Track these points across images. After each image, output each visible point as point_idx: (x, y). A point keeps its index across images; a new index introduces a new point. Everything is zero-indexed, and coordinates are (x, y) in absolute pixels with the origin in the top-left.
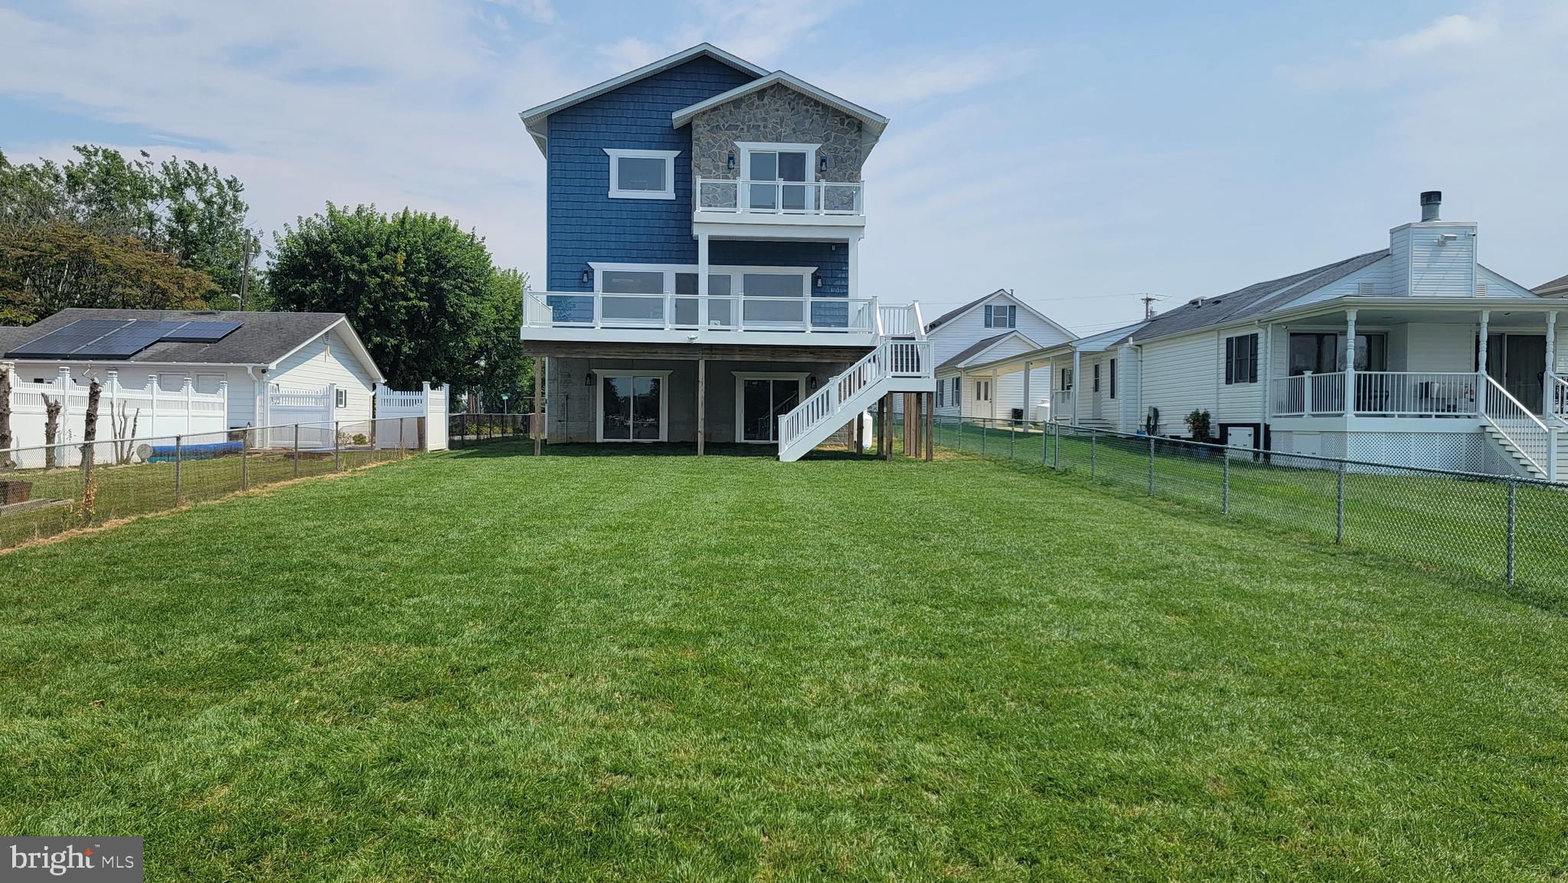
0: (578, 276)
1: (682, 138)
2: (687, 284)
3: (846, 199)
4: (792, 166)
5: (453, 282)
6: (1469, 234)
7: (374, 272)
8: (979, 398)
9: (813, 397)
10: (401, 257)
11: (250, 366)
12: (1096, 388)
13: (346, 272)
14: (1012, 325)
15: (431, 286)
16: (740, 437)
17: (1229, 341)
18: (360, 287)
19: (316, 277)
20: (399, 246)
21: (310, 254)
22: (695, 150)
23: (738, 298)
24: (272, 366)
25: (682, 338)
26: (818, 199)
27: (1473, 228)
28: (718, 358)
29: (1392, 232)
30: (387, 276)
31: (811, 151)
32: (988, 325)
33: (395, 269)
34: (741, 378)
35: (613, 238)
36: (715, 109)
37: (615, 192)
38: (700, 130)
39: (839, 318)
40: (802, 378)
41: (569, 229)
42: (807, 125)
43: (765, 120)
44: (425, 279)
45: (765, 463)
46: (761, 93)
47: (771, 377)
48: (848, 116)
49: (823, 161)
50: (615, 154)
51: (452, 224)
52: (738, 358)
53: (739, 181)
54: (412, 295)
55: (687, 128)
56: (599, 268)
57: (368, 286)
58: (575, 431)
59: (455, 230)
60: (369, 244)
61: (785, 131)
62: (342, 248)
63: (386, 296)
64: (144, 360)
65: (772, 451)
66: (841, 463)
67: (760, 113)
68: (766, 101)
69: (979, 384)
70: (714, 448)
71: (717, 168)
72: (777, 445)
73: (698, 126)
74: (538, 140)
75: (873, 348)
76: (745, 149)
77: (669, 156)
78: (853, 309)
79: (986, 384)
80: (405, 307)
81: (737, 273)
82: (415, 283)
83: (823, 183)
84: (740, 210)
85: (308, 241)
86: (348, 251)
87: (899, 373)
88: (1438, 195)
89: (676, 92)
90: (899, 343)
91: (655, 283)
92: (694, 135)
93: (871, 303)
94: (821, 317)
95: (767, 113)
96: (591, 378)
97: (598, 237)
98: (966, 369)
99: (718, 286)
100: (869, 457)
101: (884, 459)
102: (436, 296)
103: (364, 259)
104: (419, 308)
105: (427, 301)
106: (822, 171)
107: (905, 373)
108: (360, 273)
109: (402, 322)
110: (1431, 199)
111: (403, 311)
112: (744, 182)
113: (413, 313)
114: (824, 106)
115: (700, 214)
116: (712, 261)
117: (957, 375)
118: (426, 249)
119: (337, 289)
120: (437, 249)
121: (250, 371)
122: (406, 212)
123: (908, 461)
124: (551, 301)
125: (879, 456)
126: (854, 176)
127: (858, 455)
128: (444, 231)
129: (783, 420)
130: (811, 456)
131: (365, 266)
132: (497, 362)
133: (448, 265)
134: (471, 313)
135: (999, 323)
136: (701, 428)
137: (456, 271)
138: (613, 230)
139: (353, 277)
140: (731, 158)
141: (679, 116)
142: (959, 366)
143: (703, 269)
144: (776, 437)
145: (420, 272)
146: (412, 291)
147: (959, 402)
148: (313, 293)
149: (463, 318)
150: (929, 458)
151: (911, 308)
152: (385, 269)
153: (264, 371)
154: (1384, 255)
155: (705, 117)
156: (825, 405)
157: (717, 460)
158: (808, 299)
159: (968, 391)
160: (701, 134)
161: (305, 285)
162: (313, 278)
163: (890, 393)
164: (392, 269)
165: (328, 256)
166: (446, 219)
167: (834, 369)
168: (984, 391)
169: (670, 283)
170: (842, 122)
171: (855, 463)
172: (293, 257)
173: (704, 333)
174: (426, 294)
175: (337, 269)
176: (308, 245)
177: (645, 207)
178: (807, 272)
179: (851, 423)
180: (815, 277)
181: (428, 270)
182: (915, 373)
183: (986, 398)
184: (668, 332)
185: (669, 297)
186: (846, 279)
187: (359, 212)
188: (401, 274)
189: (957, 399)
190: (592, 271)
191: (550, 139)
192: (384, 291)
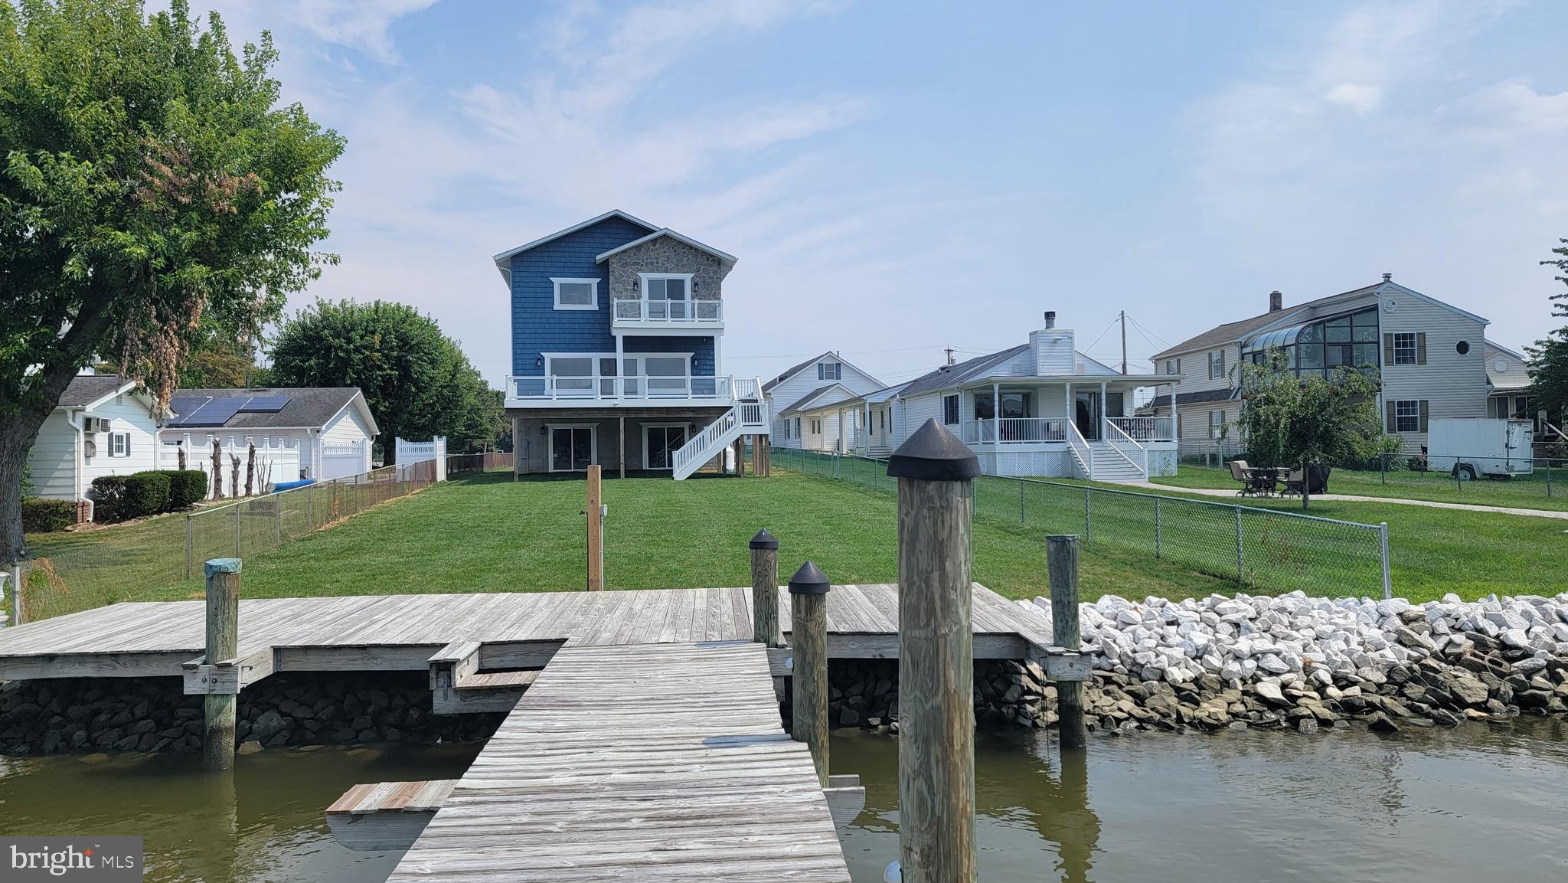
0: (534, 361)
1: (603, 270)
2: (609, 367)
3: (712, 309)
4: (675, 289)
5: (417, 356)
6: (1069, 336)
7: (357, 350)
8: (814, 432)
9: (694, 440)
10: (377, 338)
11: (308, 429)
12: (882, 426)
13: (336, 351)
14: (839, 378)
15: (399, 359)
16: (646, 466)
17: (946, 398)
18: (346, 362)
19: (312, 355)
20: (375, 330)
21: (306, 337)
22: (611, 278)
23: (642, 378)
24: (324, 428)
25: (608, 404)
26: (693, 309)
27: (1072, 333)
28: (633, 416)
29: (1031, 334)
30: (367, 353)
31: (688, 278)
32: (821, 378)
33: (373, 347)
34: (645, 428)
35: (557, 336)
36: (624, 252)
37: (557, 306)
38: (614, 266)
39: (710, 388)
40: (686, 426)
41: (527, 331)
42: (685, 262)
43: (657, 259)
44: (395, 354)
45: (666, 482)
46: (654, 241)
47: (666, 426)
48: (711, 256)
49: (696, 284)
50: (557, 281)
51: (413, 311)
52: (645, 416)
53: (642, 301)
54: (386, 366)
55: (606, 263)
56: (548, 356)
57: (353, 361)
58: (534, 465)
59: (415, 315)
60: (352, 329)
61: (670, 266)
62: (332, 332)
63: (365, 368)
64: (234, 426)
65: (669, 474)
66: (712, 480)
67: (653, 254)
68: (657, 246)
69: (814, 422)
70: (632, 473)
71: (626, 290)
72: (672, 470)
73: (613, 263)
74: (503, 272)
75: (732, 407)
76: (645, 277)
77: (594, 282)
78: (718, 383)
79: (819, 422)
80: (381, 376)
81: (641, 358)
82: (387, 357)
83: (697, 301)
84: (643, 319)
85: (304, 328)
86: (337, 335)
87: (747, 423)
88: (1053, 313)
89: (597, 240)
90: (746, 404)
91: (585, 368)
92: (611, 269)
93: (729, 379)
94: (698, 389)
95: (658, 254)
96: (544, 430)
97: (548, 336)
98: (803, 412)
99: (631, 368)
100: (731, 476)
101: (740, 477)
102: (402, 365)
103: (349, 341)
104: (391, 375)
105: (396, 370)
106: (696, 294)
107: (750, 423)
108: (347, 351)
109: (379, 386)
110: (1050, 316)
111: (380, 379)
112: (645, 301)
113: (387, 380)
114: (695, 249)
115: (617, 322)
116: (625, 350)
117: (798, 416)
118: (397, 331)
119: (329, 363)
120: (404, 330)
121: (309, 432)
122: (377, 303)
123: (754, 477)
124: (515, 381)
125: (737, 475)
126: (717, 295)
127: (724, 475)
128: (407, 317)
129: (676, 454)
130: (693, 476)
131: (351, 346)
132: (440, 412)
133: (413, 343)
134: (430, 377)
135: (830, 376)
136: (622, 461)
137: (417, 348)
138: (557, 331)
139: (342, 355)
140: (635, 284)
141: (600, 257)
142: (799, 409)
143: (620, 355)
144: (671, 464)
145: (391, 349)
146: (385, 363)
147: (799, 435)
148: (311, 368)
149: (424, 382)
150: (767, 476)
151: (755, 381)
152: (365, 347)
153: (318, 432)
154: (1026, 347)
155: (618, 257)
156: (701, 445)
157: (635, 481)
158: (689, 377)
159: (806, 428)
160: (615, 267)
161: (303, 361)
162: (309, 356)
163: (742, 435)
164: (372, 348)
165: (321, 339)
166: (409, 308)
167: (707, 422)
168: (816, 427)
169: (596, 367)
170: (708, 259)
171: (722, 480)
172: (291, 339)
173: (621, 400)
174: (395, 365)
175: (329, 348)
176: (304, 330)
177: (578, 316)
178: (687, 356)
179: (719, 454)
180: (693, 360)
181: (397, 347)
182: (757, 423)
183: (819, 432)
184: (599, 402)
185: (596, 377)
186: (713, 360)
187: (343, 304)
188: (378, 351)
189: (799, 434)
190: (544, 358)
191: (514, 272)
192: (364, 363)
